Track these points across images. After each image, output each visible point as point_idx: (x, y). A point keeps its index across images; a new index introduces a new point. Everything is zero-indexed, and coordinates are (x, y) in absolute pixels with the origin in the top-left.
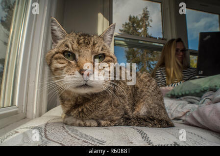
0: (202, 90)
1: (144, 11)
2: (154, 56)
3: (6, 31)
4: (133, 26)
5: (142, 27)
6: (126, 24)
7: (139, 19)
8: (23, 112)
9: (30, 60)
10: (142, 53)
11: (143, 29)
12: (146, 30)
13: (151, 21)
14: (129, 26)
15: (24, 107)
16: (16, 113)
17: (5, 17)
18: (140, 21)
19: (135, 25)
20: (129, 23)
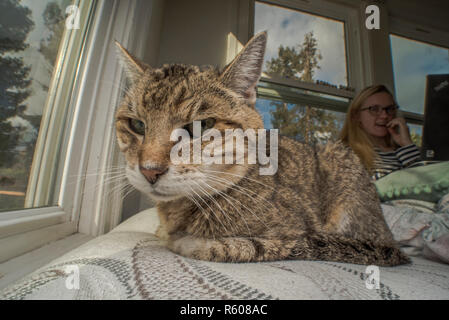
0: (437, 187)
1: (307, 38)
2: (324, 123)
3: (48, 64)
4: (286, 66)
5: (303, 68)
6: (273, 62)
7: (298, 53)
8: (73, 219)
9: (94, 114)
10: (301, 117)
11: (304, 72)
12: (309, 73)
13: (320, 57)
14: (279, 66)
15: (74, 210)
16: (59, 221)
17: (48, 40)
18: (300, 56)
19: (290, 64)
20: (278, 60)
